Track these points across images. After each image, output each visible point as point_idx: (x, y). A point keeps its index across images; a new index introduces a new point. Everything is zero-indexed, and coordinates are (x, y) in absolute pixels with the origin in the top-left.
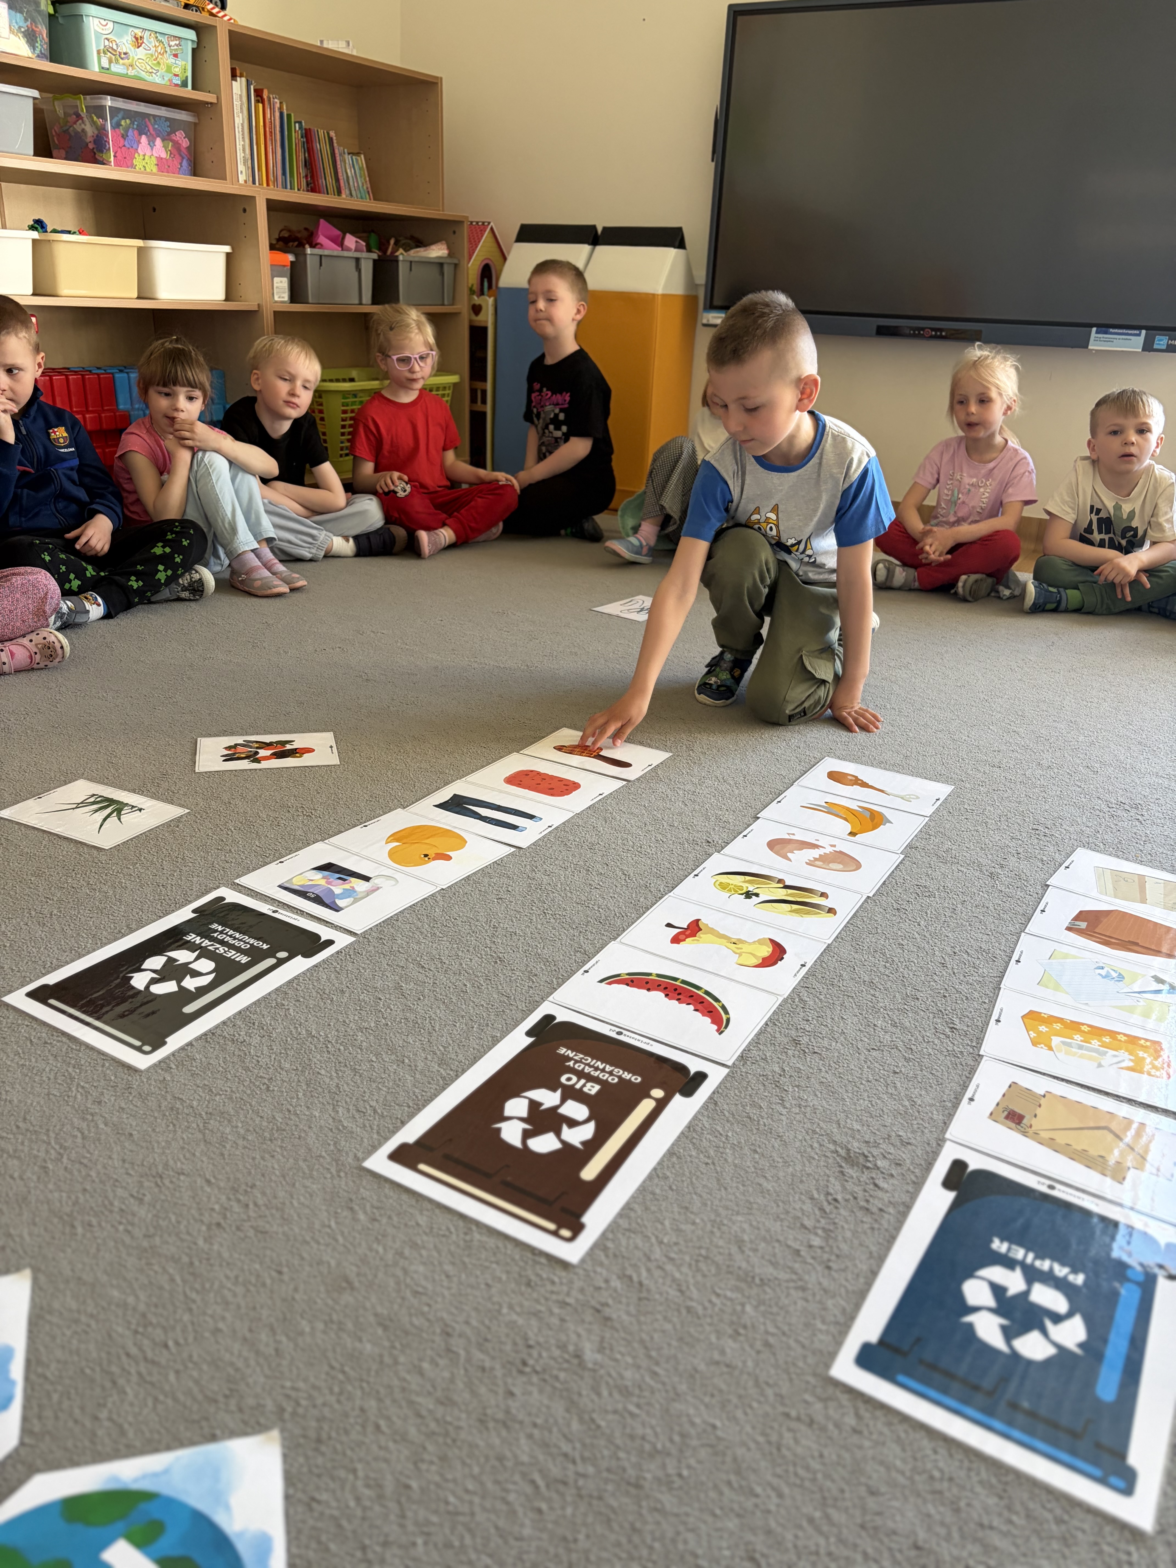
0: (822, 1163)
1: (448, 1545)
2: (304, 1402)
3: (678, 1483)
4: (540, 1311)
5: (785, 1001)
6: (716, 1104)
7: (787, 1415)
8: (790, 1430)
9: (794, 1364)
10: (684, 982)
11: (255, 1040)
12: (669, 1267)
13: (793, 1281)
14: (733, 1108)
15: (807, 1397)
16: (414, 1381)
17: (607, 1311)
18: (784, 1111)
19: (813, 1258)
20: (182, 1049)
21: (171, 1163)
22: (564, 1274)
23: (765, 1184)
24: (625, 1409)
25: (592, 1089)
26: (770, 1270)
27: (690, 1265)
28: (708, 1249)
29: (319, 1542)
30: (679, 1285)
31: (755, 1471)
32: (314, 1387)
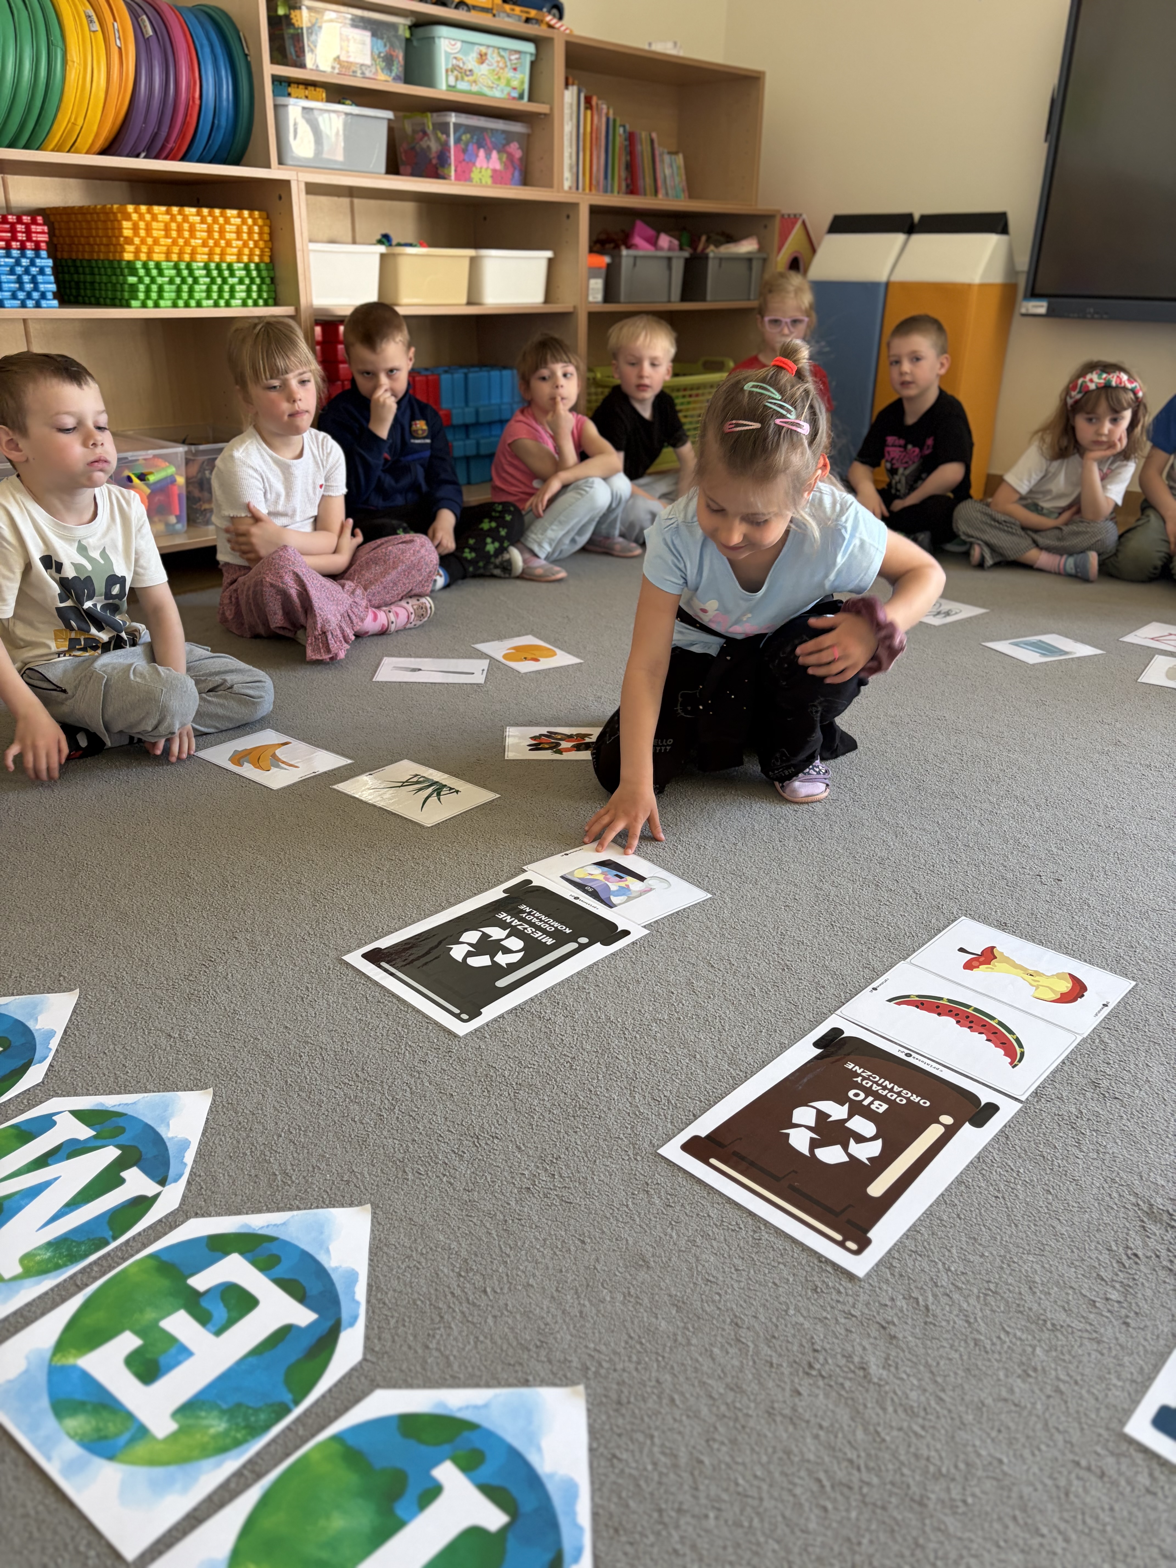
0: (1122, 1215)
1: (738, 1524)
2: (605, 1365)
3: (962, 1509)
4: (826, 1318)
5: (1084, 1040)
6: (1007, 1138)
7: (1077, 1464)
8: (1078, 1478)
9: (1086, 1415)
10: (976, 1010)
11: (560, 1020)
12: (956, 1296)
13: (1087, 1331)
14: (1025, 1144)
15: (1099, 1449)
16: (706, 1365)
17: (893, 1330)
18: (1081, 1155)
19: (1109, 1311)
20: (495, 1020)
21: (486, 1126)
22: (850, 1286)
23: (1059, 1227)
24: (910, 1427)
25: (881, 1107)
26: (1063, 1316)
27: (978, 1297)
28: (997, 1284)
29: (620, 1497)
30: (966, 1316)
31: (1041, 1511)
32: (615, 1353)
